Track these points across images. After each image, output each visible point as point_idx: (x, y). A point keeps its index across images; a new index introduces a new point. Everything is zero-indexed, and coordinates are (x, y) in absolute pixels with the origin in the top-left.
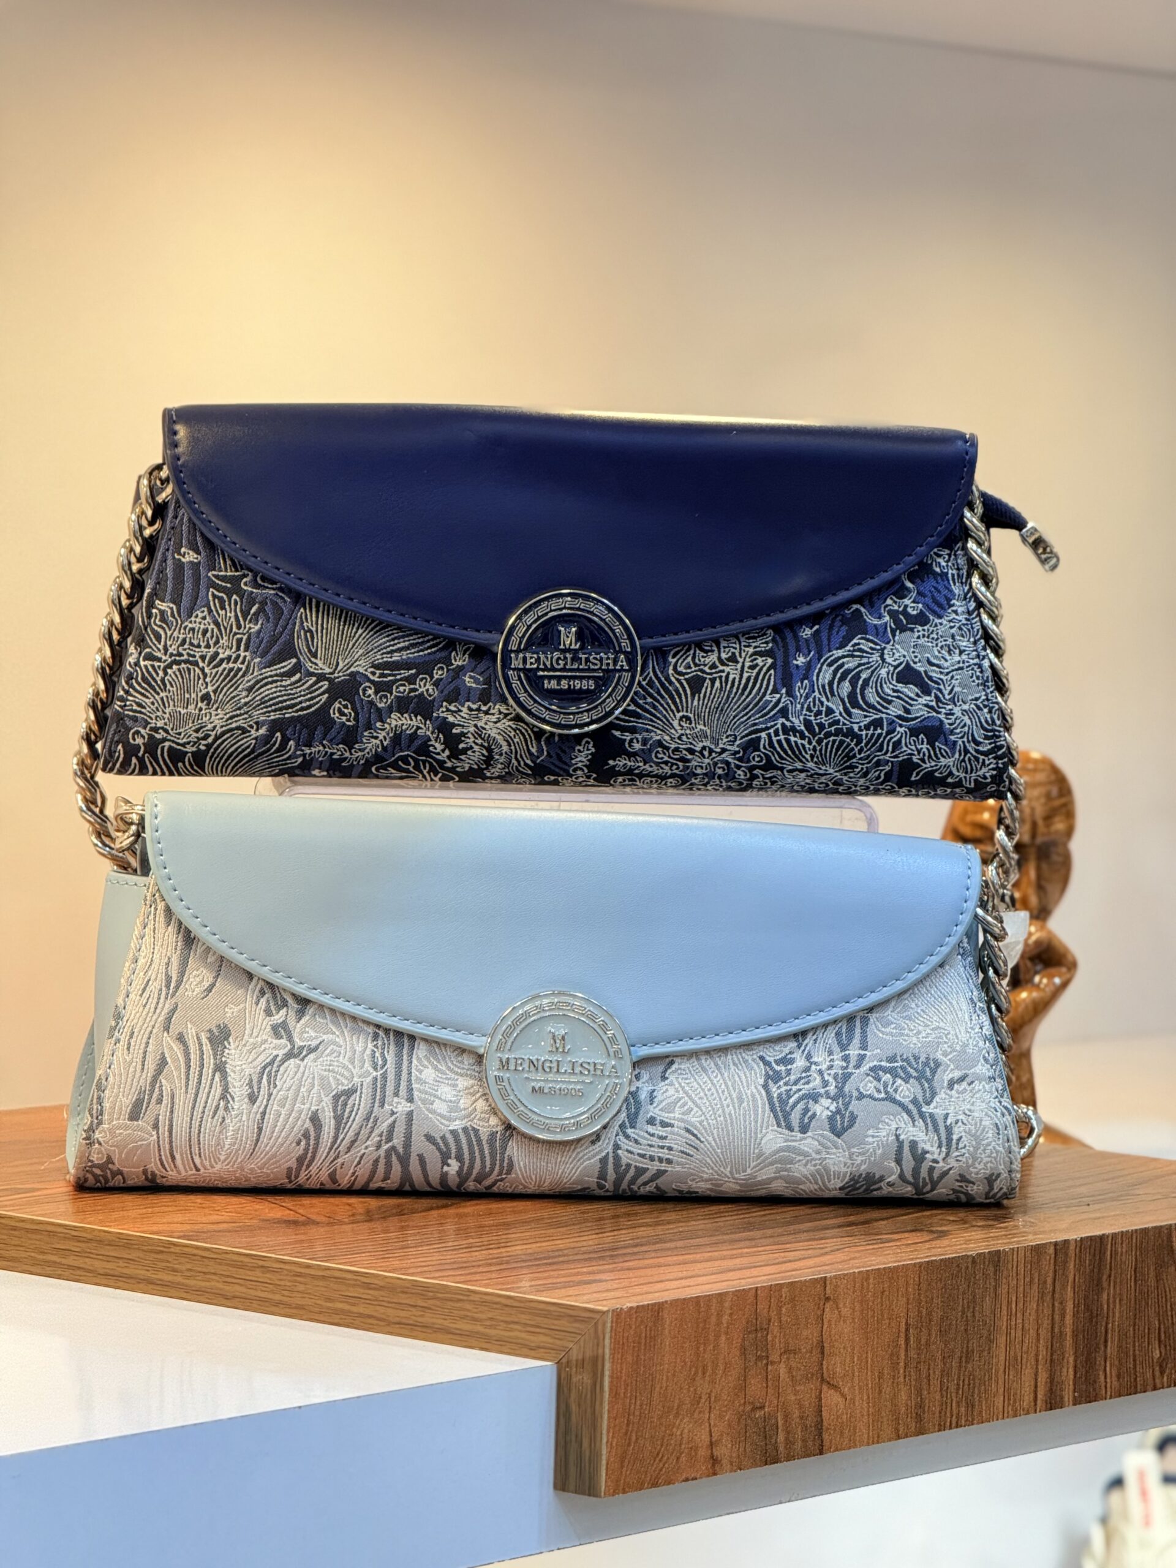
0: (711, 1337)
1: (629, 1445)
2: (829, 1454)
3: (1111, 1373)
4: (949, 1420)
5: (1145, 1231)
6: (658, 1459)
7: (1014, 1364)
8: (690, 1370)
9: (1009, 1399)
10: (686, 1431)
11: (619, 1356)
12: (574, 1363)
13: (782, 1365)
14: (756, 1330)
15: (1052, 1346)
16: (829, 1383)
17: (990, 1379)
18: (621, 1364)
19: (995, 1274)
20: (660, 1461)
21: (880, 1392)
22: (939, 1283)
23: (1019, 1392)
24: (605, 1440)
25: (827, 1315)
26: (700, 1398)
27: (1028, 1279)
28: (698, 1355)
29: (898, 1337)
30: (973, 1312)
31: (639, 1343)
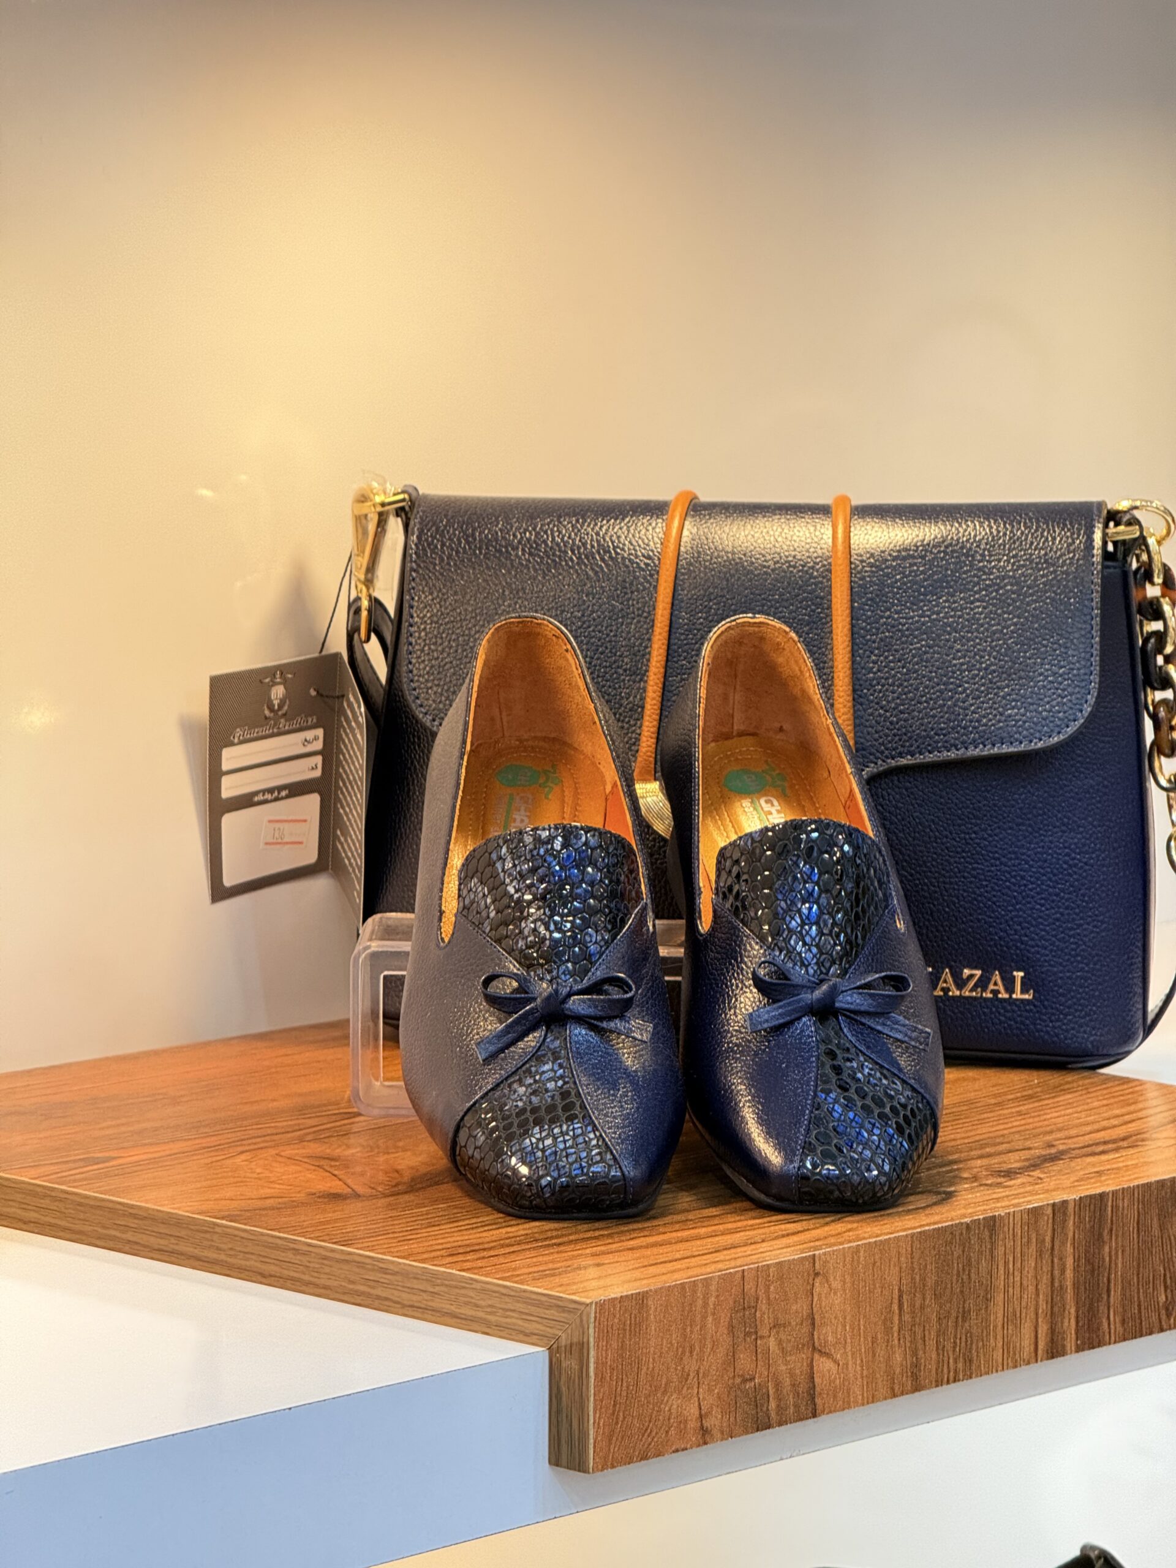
0: (698, 1318)
1: (617, 1423)
2: (823, 1417)
3: (1115, 1320)
4: (946, 1376)
5: (1148, 1185)
6: (646, 1434)
7: (1012, 1319)
8: (677, 1349)
9: (1008, 1352)
10: (675, 1407)
11: (604, 1343)
12: (563, 1349)
13: (772, 1339)
14: (744, 1309)
15: (1052, 1299)
16: (820, 1351)
17: (988, 1334)
18: (606, 1350)
19: (991, 1238)
20: (649, 1436)
21: (874, 1355)
22: (932, 1252)
23: (1018, 1345)
24: (591, 1421)
25: (817, 1289)
26: (688, 1375)
27: (1025, 1240)
28: (685, 1336)
29: (891, 1304)
30: (969, 1275)
31: (625, 1330)
